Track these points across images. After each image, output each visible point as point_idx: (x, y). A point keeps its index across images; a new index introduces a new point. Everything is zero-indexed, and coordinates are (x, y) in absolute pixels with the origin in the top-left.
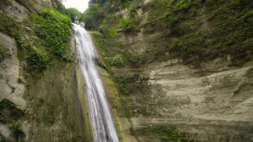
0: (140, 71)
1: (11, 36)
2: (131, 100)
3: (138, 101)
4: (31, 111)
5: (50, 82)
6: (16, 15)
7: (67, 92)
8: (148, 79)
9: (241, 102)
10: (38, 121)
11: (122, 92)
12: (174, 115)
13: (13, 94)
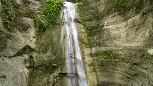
0: (100, 22)
1: (31, 18)
2: (94, 39)
3: (97, 39)
4: (37, 49)
5: (47, 36)
6: (34, 7)
7: (55, 39)
8: (104, 26)
9: (139, 35)
10: (40, 52)
11: (89, 35)
12: (113, 45)
13: (31, 43)
